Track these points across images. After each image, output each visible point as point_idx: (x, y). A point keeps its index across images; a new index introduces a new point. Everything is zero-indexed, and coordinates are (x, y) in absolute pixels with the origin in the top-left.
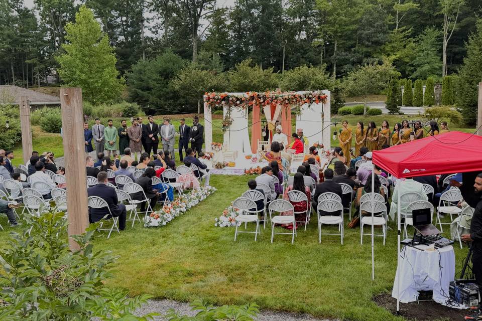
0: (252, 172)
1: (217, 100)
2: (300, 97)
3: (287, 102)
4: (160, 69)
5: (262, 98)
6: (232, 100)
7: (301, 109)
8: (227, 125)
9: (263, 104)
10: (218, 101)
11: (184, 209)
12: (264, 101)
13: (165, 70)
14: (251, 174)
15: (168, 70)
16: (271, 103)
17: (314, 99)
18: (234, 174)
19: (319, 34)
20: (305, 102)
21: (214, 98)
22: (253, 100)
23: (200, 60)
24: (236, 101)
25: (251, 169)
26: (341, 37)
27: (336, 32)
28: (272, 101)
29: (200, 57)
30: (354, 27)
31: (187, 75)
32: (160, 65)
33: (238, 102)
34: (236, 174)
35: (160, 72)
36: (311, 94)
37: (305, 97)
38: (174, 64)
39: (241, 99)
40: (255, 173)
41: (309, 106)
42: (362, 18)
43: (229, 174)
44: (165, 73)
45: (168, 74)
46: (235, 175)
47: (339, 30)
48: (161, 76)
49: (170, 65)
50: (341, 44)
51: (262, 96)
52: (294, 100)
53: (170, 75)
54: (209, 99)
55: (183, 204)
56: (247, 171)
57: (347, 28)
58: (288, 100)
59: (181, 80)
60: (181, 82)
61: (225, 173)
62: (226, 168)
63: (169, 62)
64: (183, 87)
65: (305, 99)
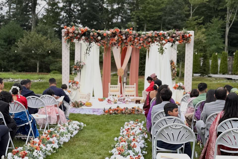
0: (111, 112)
1: (77, 34)
2: (163, 35)
3: (150, 40)
4: (5, 37)
5: (124, 35)
6: (93, 35)
7: (164, 49)
8: (78, 69)
9: (125, 41)
10: (78, 36)
11: (56, 146)
12: (126, 39)
13: (8, 37)
14: (111, 114)
15: (11, 38)
16: (134, 40)
17: (178, 38)
18: (92, 113)
19: (133, 18)
20: (169, 41)
21: (74, 33)
22: (115, 36)
23: (39, 31)
24: (97, 37)
25: (110, 108)
26: (149, 21)
27: (146, 17)
28: (134, 38)
29: (39, 28)
30: (160, 13)
31: (28, 40)
32: (4, 33)
33: (99, 38)
34: (95, 113)
35: (4, 39)
36: (175, 33)
37: (169, 36)
38: (16, 33)
39: (103, 34)
40: (115, 113)
41: (172, 45)
42: (166, 7)
43: (87, 113)
44: (8, 40)
45: (11, 41)
46: (93, 115)
47: (148, 16)
48: (5, 42)
49: (13, 33)
50: (149, 27)
51: (124, 32)
52: (158, 39)
53: (13, 42)
54: (68, 33)
55: (55, 138)
56: (106, 110)
57: (154, 14)
58: (151, 38)
59: (23, 43)
60: (23, 45)
61: (82, 112)
62: (83, 107)
63: (12, 31)
64: (25, 50)
65: (168, 38)
